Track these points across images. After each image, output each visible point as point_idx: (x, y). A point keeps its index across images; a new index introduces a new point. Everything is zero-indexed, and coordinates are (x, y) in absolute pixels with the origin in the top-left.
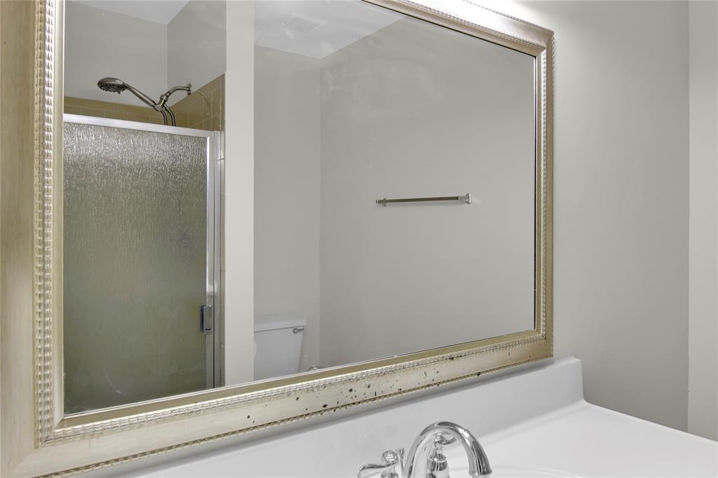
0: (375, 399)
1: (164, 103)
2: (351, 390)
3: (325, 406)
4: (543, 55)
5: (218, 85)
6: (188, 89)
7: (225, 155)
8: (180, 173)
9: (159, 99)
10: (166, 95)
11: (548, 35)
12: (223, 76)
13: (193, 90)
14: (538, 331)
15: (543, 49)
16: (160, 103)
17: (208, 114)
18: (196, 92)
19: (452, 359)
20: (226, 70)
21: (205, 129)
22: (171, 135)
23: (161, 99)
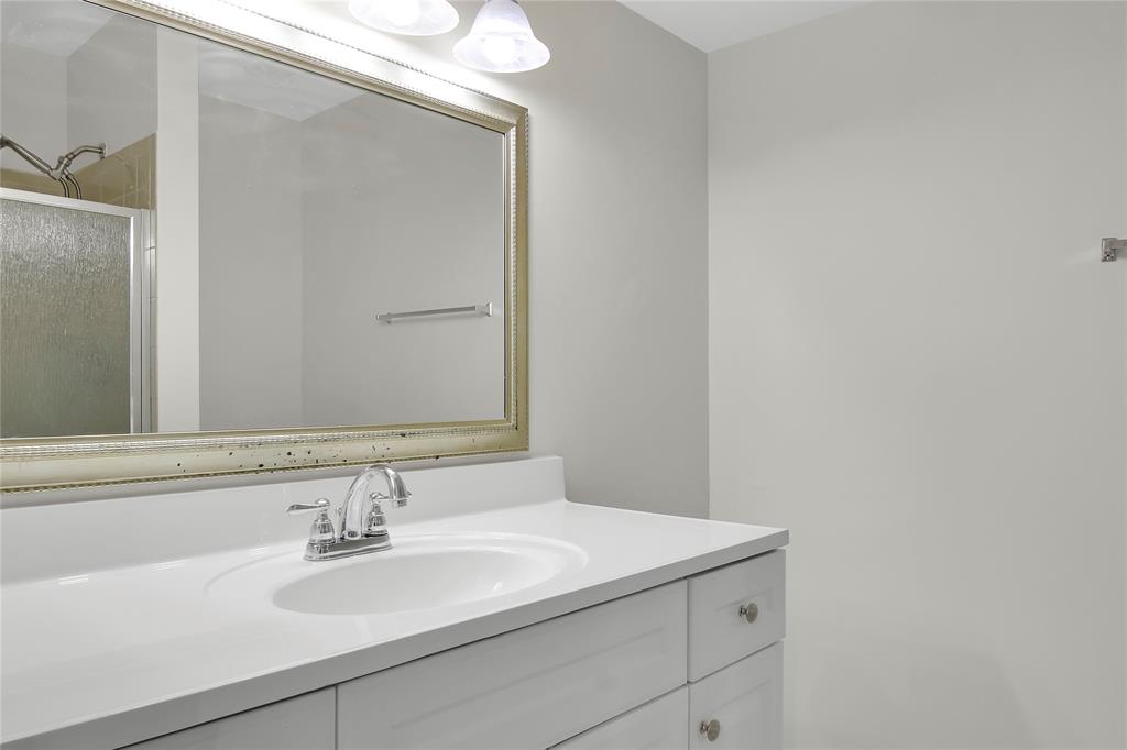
0: (316, 467)
1: (65, 168)
2: (289, 454)
3: (261, 466)
4: (513, 132)
5: (147, 147)
6: (100, 150)
7: (156, 242)
8: (91, 264)
9: (57, 163)
10: (67, 156)
11: (521, 113)
12: (153, 137)
13: (107, 153)
14: (508, 420)
15: (511, 125)
16: (57, 169)
17: (131, 187)
18: (112, 156)
19: (404, 435)
20: (156, 128)
21: (127, 206)
22: (78, 212)
23: (60, 162)
